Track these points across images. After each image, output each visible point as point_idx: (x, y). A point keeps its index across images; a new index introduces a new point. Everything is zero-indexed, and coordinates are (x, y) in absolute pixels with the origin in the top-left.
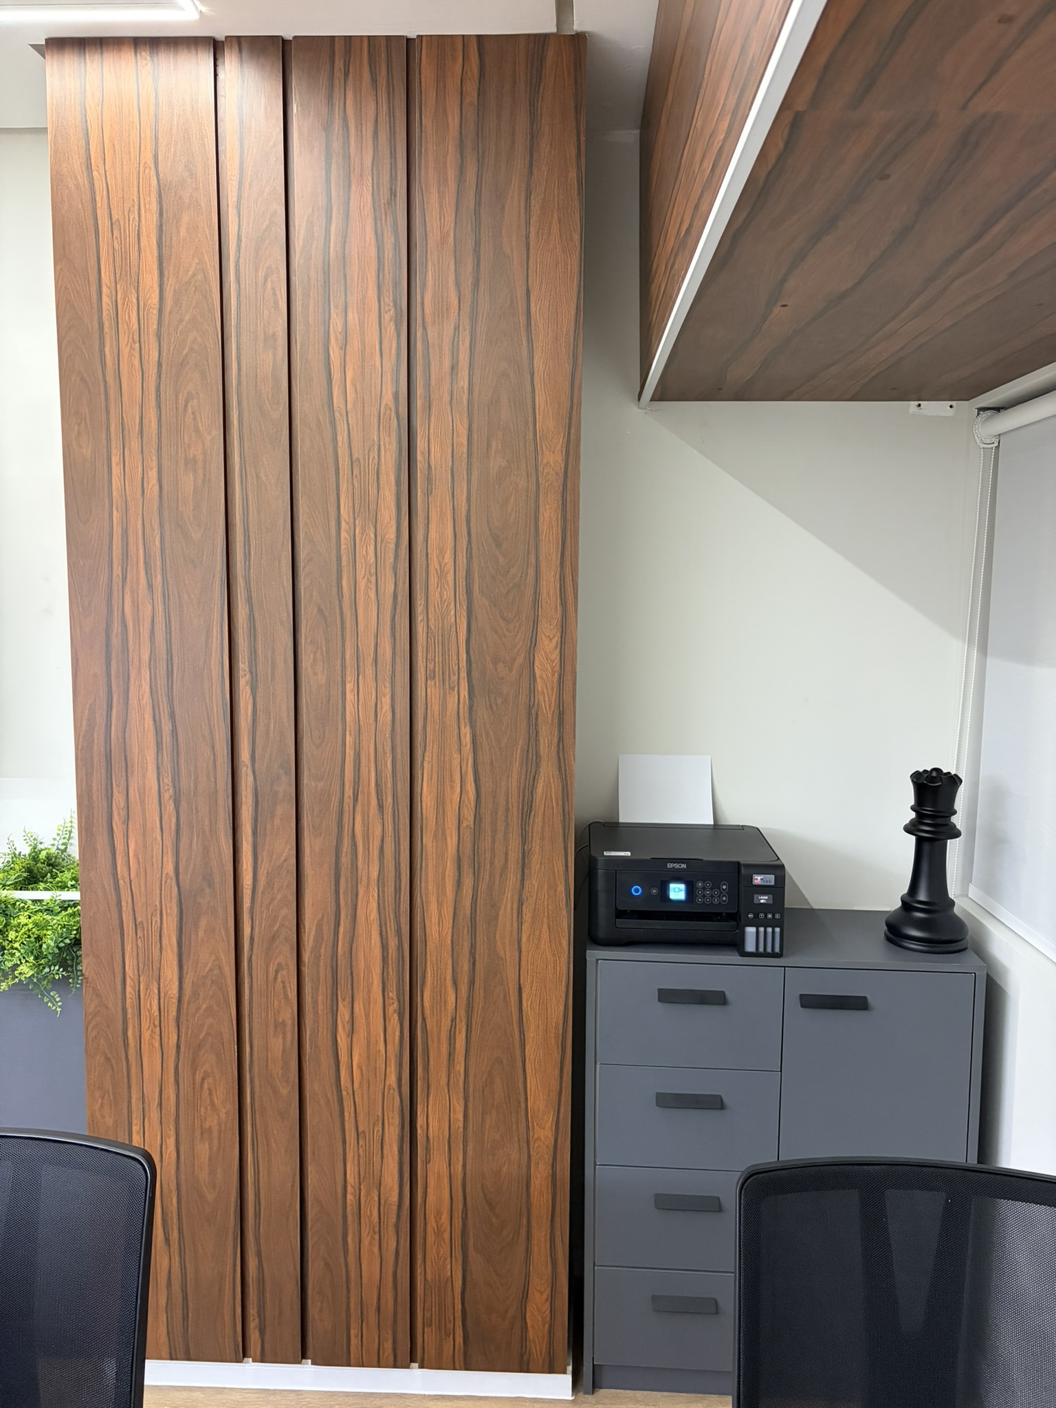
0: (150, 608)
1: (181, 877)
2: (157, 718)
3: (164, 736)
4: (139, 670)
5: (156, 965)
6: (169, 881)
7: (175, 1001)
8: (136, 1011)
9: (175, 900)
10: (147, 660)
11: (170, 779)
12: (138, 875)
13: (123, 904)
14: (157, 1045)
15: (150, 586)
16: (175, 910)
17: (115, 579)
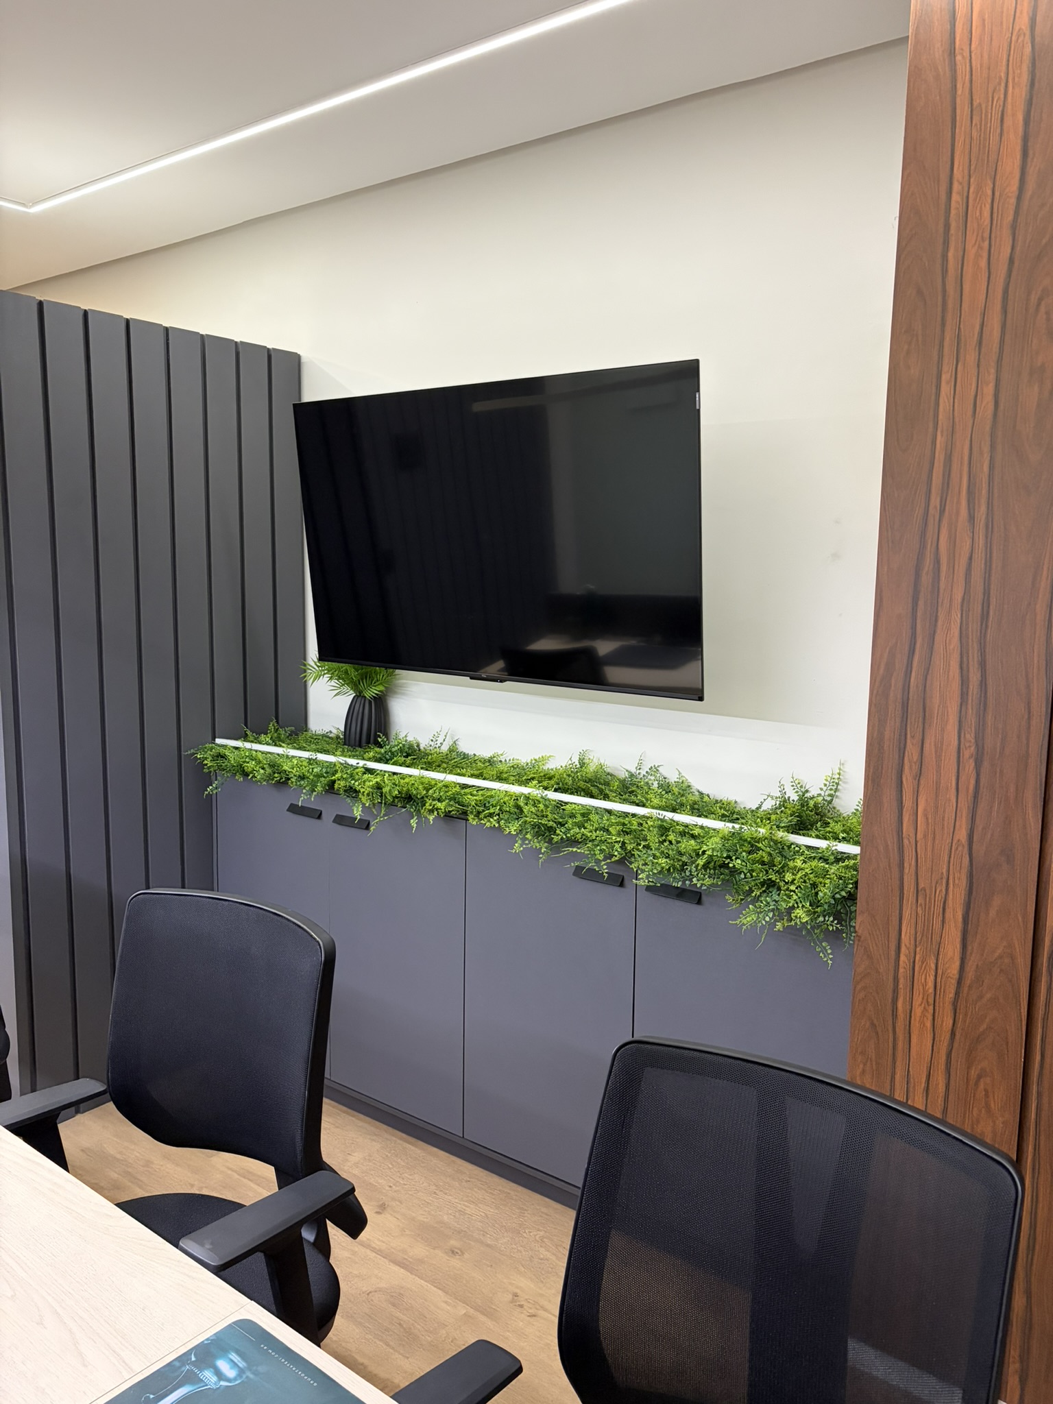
0: (969, 542)
1: (975, 847)
2: (965, 666)
3: (971, 687)
4: (949, 612)
5: (936, 938)
6: (960, 849)
7: (954, 982)
8: (909, 983)
9: (965, 871)
10: (960, 600)
11: (973, 735)
12: (925, 836)
13: (906, 865)
14: (929, 1024)
15: (972, 518)
16: (964, 882)
17: (931, 511)
